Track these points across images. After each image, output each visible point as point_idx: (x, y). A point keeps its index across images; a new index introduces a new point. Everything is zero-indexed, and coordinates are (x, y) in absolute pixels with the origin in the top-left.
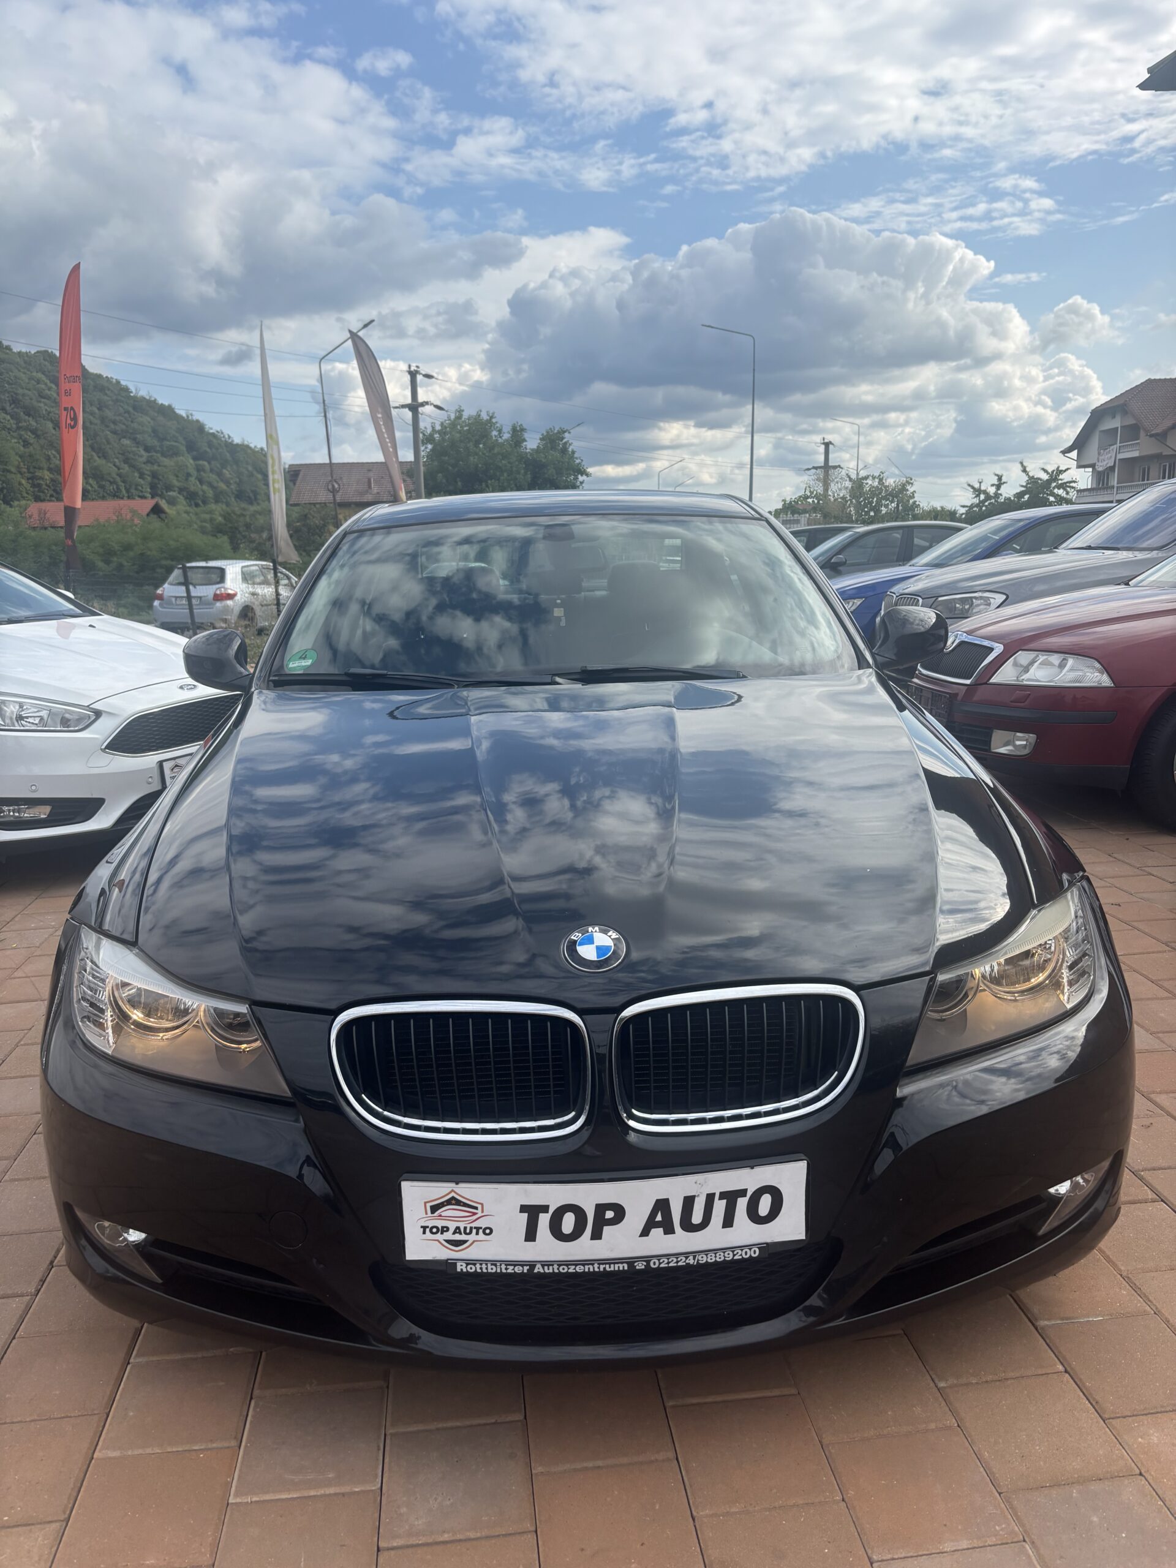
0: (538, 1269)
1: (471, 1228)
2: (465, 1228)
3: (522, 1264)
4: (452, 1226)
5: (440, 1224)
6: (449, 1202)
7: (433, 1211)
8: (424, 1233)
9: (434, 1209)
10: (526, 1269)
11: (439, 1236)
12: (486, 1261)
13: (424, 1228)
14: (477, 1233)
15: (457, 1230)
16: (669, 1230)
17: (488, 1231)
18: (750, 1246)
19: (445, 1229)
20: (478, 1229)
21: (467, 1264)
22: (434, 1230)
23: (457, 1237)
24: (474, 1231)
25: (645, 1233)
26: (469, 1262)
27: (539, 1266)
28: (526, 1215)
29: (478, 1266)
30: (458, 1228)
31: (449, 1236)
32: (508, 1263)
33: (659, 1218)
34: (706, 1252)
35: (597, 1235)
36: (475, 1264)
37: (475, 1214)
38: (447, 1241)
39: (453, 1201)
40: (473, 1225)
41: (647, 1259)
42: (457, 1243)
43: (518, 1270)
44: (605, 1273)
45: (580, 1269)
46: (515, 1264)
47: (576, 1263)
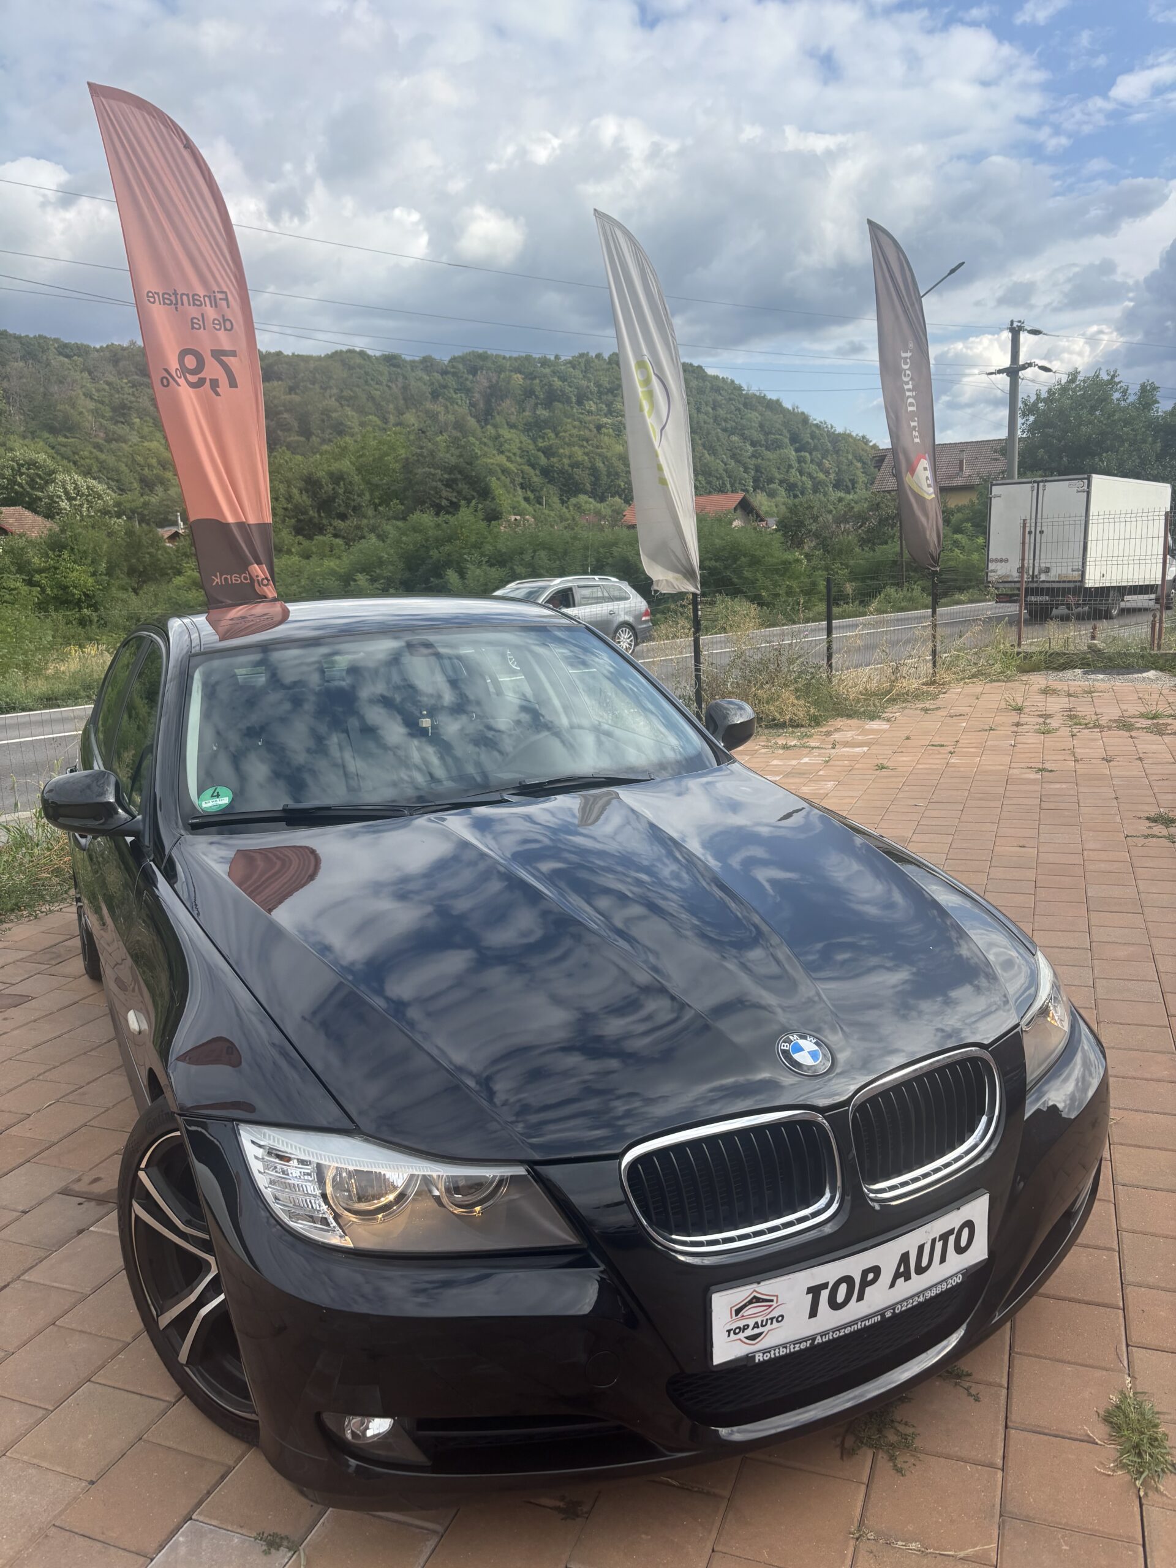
0: (818, 1340)
1: (767, 1320)
2: (762, 1321)
3: (805, 1340)
4: (751, 1323)
5: (741, 1324)
6: (750, 1302)
7: (737, 1315)
8: (729, 1336)
9: (738, 1312)
10: (809, 1342)
11: (742, 1336)
12: (778, 1346)
13: (729, 1331)
14: (772, 1323)
15: (756, 1325)
16: (908, 1278)
17: (780, 1319)
18: (956, 1275)
19: (746, 1327)
20: (772, 1319)
21: (764, 1353)
22: (737, 1331)
23: (756, 1331)
24: (769, 1321)
25: (892, 1285)
26: (765, 1351)
27: (819, 1337)
28: (811, 1295)
29: (772, 1352)
30: (757, 1323)
31: (749, 1332)
32: (795, 1342)
33: (902, 1269)
34: (930, 1288)
35: (861, 1298)
36: (769, 1352)
37: (770, 1306)
38: (747, 1338)
39: (756, 1300)
40: (768, 1317)
41: (892, 1307)
42: (753, 1338)
43: (803, 1346)
44: (866, 1328)
45: (847, 1331)
46: (799, 1341)
47: (844, 1326)
